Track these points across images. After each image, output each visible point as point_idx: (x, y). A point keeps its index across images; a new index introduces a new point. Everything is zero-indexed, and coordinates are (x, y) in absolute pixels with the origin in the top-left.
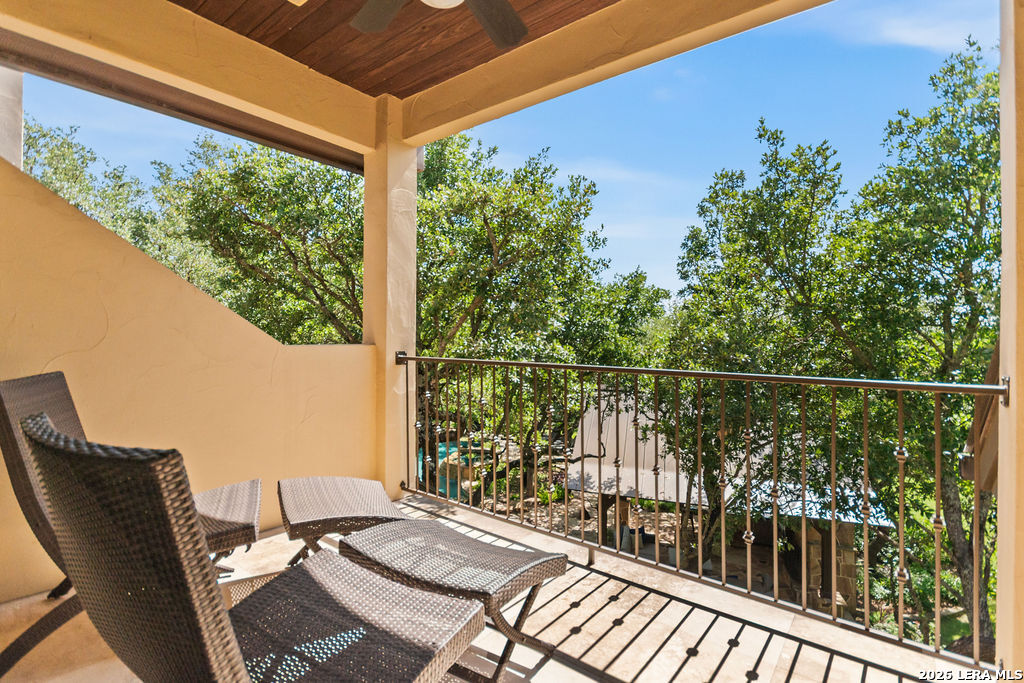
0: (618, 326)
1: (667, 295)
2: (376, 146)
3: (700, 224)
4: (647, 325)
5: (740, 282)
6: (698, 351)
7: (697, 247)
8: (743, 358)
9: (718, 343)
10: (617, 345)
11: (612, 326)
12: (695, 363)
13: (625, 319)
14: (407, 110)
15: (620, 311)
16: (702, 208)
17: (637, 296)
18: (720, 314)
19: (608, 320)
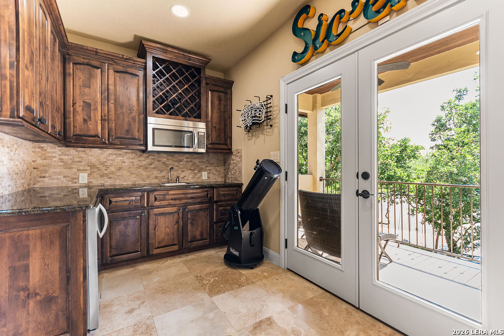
0: (396, 164)
1: (423, 148)
2: (313, 110)
3: (443, 114)
4: (411, 163)
5: (464, 144)
6: (441, 176)
7: (441, 126)
8: (464, 179)
9: (451, 173)
10: (395, 172)
11: (392, 164)
12: (440, 181)
13: (399, 160)
14: (323, 99)
15: (396, 156)
16: (443, 107)
17: (406, 149)
18: (454, 159)
19: (391, 161)
